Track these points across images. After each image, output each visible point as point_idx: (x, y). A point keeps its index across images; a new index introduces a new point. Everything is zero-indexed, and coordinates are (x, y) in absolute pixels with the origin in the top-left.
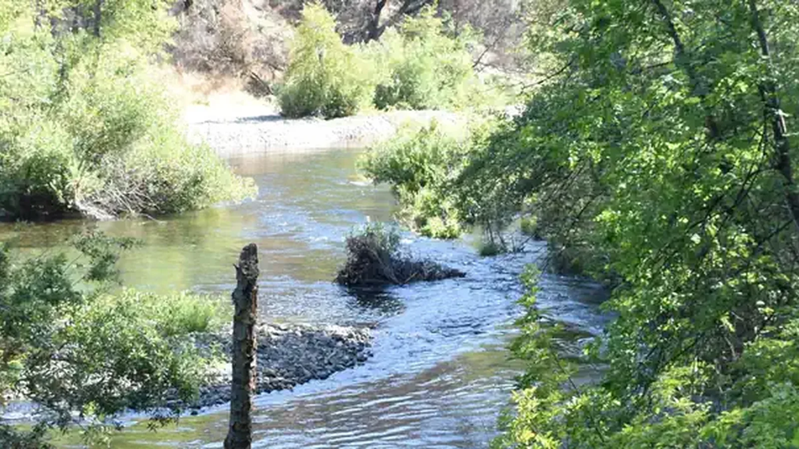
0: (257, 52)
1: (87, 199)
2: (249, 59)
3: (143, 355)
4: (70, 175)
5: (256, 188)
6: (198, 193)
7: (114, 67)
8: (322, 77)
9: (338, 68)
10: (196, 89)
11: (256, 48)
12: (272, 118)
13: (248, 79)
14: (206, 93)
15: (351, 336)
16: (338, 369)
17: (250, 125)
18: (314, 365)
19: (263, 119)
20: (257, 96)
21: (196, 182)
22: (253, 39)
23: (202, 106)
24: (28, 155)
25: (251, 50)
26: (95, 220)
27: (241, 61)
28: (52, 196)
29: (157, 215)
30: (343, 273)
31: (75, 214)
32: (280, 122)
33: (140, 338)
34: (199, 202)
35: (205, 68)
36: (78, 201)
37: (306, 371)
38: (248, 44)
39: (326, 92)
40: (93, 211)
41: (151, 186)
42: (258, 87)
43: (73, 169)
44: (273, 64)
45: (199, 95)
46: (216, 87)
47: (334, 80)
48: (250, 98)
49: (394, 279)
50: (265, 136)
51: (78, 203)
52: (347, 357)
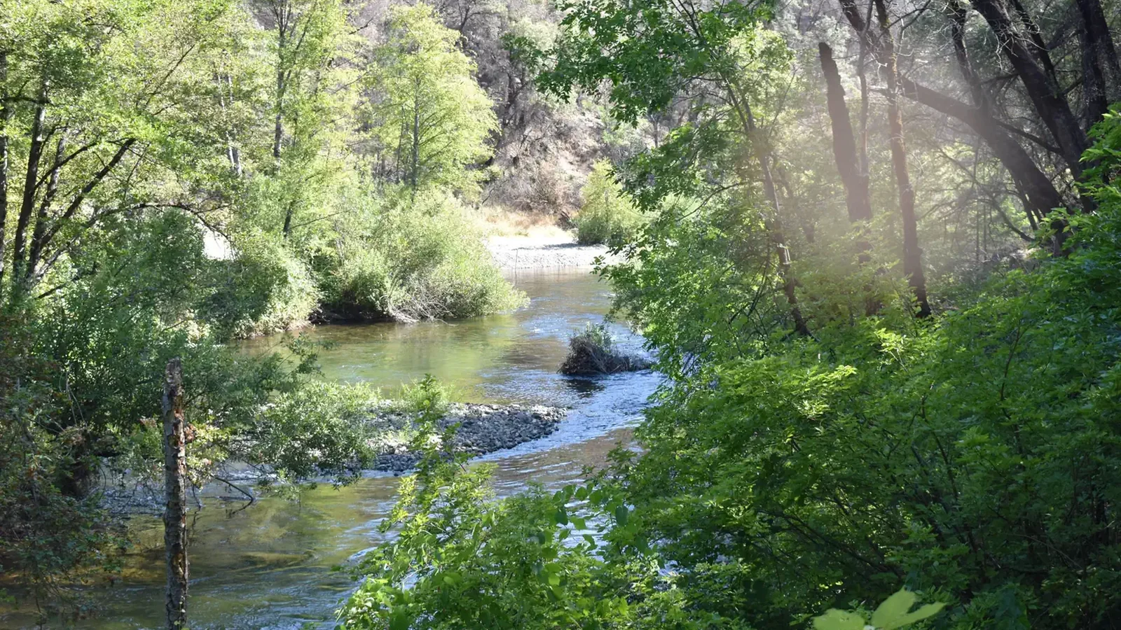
0: (566, 196)
1: (399, 308)
2: (560, 201)
3: (326, 432)
4: (385, 289)
5: (529, 299)
6: (485, 303)
7: (424, 209)
8: (608, 215)
9: (619, 208)
10: (519, 223)
11: (565, 193)
12: (570, 245)
13: (559, 216)
14: (526, 228)
15: (548, 414)
16: (524, 441)
17: (553, 252)
18: (505, 438)
19: (564, 246)
20: (564, 229)
21: (482, 295)
22: (562, 187)
23: (522, 237)
24: (353, 275)
25: (561, 194)
26: (404, 324)
27: (554, 203)
28: (372, 305)
29: (452, 320)
30: (565, 365)
31: (388, 320)
32: (575, 249)
33: (322, 418)
34: (486, 309)
35: (527, 208)
36: (391, 309)
37: (497, 442)
38: (560, 190)
39: (611, 226)
40: (401, 316)
41: (448, 297)
42: (564, 222)
43: (388, 285)
44: (577, 205)
45: (520, 228)
46: (534, 222)
47: (616, 217)
48: (559, 231)
49: (604, 369)
50: (561, 259)
51: (391, 311)
52: (535, 431)
